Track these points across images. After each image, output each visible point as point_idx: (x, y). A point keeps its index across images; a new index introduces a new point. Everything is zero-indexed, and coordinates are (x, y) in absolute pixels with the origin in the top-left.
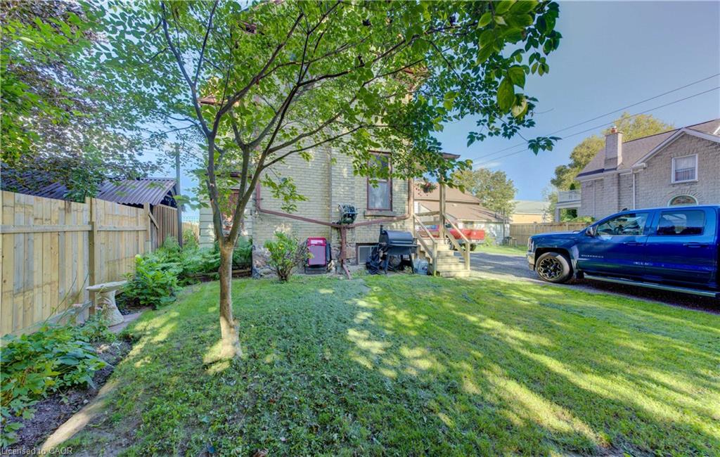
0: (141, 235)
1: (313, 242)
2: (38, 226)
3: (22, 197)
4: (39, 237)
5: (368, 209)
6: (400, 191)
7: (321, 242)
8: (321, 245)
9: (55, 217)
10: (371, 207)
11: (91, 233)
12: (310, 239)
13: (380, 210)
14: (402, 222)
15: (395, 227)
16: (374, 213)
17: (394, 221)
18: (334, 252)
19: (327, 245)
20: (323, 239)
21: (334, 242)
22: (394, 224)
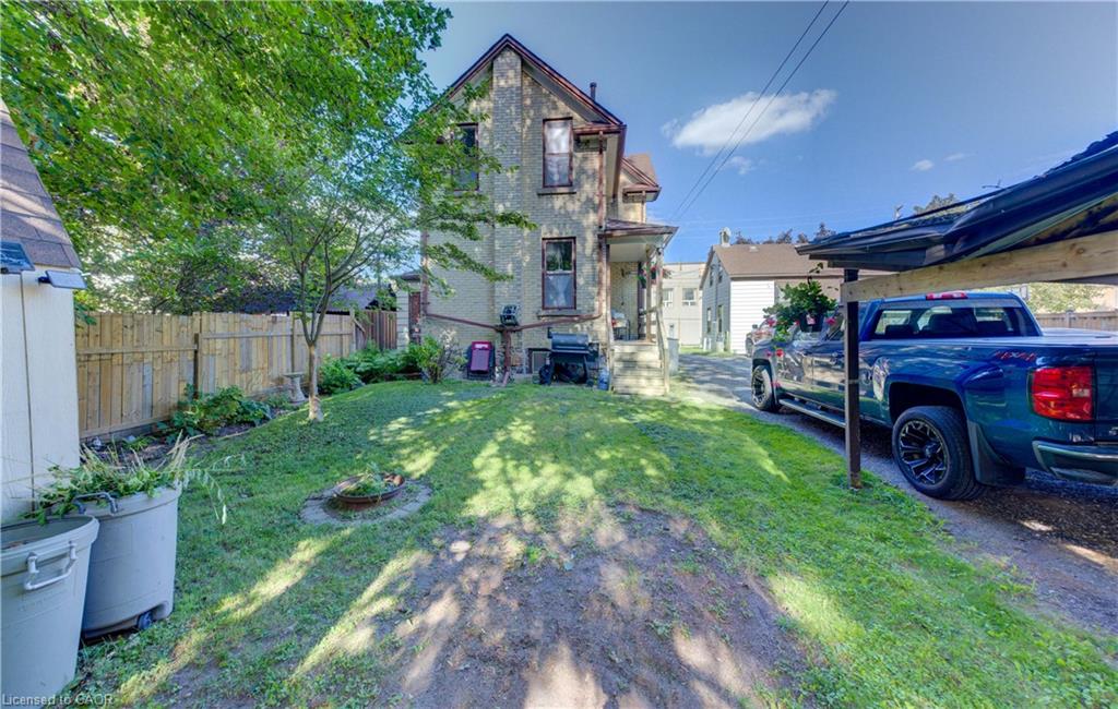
0: (346, 339)
1: (478, 346)
2: (253, 333)
3: (245, 316)
4: (254, 340)
5: (544, 308)
6: (587, 283)
7: (486, 346)
8: (486, 349)
9: (265, 327)
10: (546, 305)
11: (292, 336)
12: (474, 343)
13: (560, 309)
14: (589, 323)
15: (579, 329)
16: (550, 312)
17: (578, 322)
18: (499, 357)
19: (491, 349)
20: (489, 343)
21: (498, 345)
22: (578, 326)
